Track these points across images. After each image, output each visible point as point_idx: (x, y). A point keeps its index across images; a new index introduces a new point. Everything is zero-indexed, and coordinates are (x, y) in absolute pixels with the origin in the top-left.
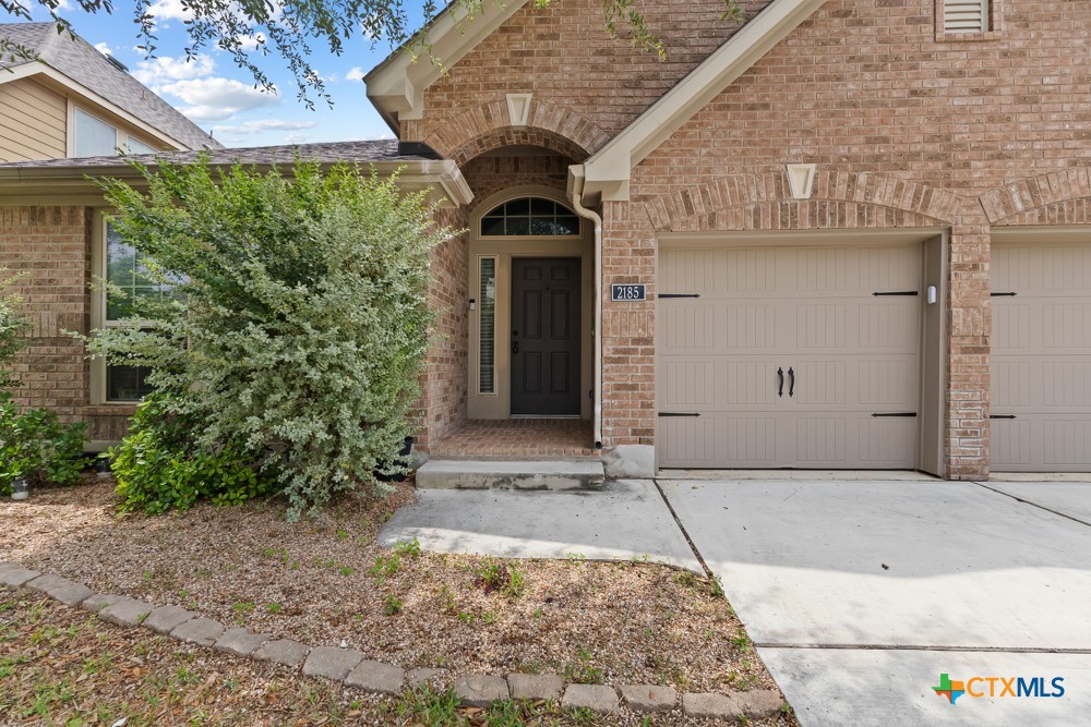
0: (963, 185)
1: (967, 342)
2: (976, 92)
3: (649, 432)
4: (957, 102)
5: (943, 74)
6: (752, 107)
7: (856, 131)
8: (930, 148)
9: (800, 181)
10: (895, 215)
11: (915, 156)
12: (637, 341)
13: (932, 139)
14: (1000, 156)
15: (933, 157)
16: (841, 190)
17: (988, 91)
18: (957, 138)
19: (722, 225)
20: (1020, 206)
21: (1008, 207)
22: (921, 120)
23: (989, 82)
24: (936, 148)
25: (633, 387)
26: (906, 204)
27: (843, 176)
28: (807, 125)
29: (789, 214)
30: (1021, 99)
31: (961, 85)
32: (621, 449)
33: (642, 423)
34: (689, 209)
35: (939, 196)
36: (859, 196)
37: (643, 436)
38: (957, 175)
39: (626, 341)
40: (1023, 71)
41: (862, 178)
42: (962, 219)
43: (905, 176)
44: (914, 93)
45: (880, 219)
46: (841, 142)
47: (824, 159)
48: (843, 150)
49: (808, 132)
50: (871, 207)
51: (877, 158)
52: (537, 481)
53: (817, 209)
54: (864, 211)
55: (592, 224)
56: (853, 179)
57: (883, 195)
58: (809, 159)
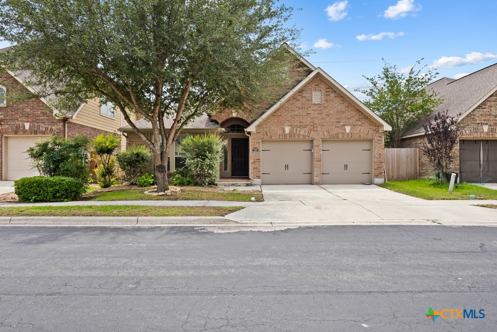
0: (317, 131)
1: (317, 160)
2: (319, 114)
3: (260, 176)
4: (315, 116)
5: (313, 110)
6: (279, 116)
7: (297, 121)
8: (310, 124)
9: (287, 130)
10: (304, 136)
11: (308, 125)
12: (257, 159)
13: (311, 122)
14: (323, 126)
15: (311, 126)
16: (295, 132)
17: (321, 114)
18: (315, 122)
19: (273, 138)
20: (326, 135)
21: (324, 135)
22: (309, 119)
23: (321, 112)
24: (312, 124)
25: (257, 168)
26: (306, 134)
27: (295, 129)
28: (288, 119)
29: (285, 135)
30: (327, 115)
31: (316, 113)
32: (254, 180)
33: (258, 175)
34: (267, 135)
35: (312, 133)
36: (298, 133)
37: (258, 177)
38: (315, 129)
39: (255, 159)
40: (327, 110)
41: (298, 129)
42: (316, 137)
43: (306, 129)
44: (308, 114)
45: (301, 137)
46: (295, 122)
47: (292, 126)
48: (295, 124)
49: (289, 121)
50: (300, 135)
51: (301, 126)
52: (239, 185)
53: (290, 135)
54: (299, 135)
55: (249, 137)
56: (297, 129)
57: (302, 133)
58: (289, 126)
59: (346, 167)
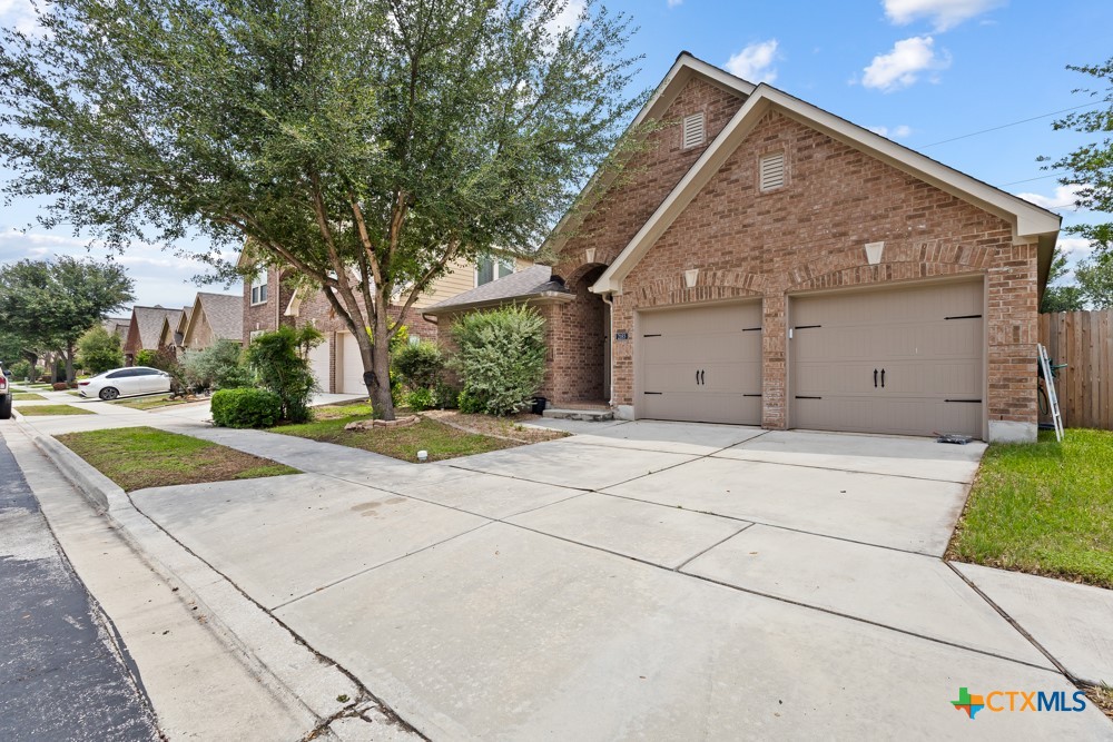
0: (770, 271)
1: (772, 356)
2: (777, 220)
3: (630, 400)
4: (766, 228)
5: (759, 214)
6: (671, 245)
7: (716, 250)
8: (753, 253)
9: (691, 278)
10: (735, 290)
11: (745, 259)
12: (625, 358)
13: (753, 249)
14: (789, 254)
15: (755, 258)
16: (709, 280)
17: (783, 219)
18: (765, 247)
19: (658, 303)
20: (799, 280)
21: (793, 281)
22: (749, 240)
23: (783, 214)
24: (757, 253)
25: (624, 379)
26: (740, 284)
27: (710, 273)
28: (694, 250)
29: (687, 293)
30: (801, 221)
31: (768, 218)
32: (620, 407)
33: (627, 396)
34: (645, 297)
35: (757, 278)
36: (718, 283)
37: (628, 401)
38: (765, 267)
39: (620, 358)
40: (802, 205)
41: (719, 273)
42: (770, 291)
43: (740, 270)
44: (744, 226)
45: (728, 294)
46: (710, 256)
47: (702, 266)
48: (712, 260)
49: (694, 254)
50: (724, 288)
51: (727, 262)
52: (579, 416)
53: (699, 289)
54: (721, 289)
55: (609, 306)
56: (715, 274)
57: (729, 281)
58: (696, 267)
59: (879, 377)
